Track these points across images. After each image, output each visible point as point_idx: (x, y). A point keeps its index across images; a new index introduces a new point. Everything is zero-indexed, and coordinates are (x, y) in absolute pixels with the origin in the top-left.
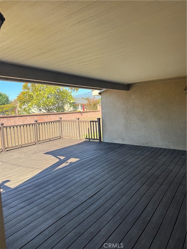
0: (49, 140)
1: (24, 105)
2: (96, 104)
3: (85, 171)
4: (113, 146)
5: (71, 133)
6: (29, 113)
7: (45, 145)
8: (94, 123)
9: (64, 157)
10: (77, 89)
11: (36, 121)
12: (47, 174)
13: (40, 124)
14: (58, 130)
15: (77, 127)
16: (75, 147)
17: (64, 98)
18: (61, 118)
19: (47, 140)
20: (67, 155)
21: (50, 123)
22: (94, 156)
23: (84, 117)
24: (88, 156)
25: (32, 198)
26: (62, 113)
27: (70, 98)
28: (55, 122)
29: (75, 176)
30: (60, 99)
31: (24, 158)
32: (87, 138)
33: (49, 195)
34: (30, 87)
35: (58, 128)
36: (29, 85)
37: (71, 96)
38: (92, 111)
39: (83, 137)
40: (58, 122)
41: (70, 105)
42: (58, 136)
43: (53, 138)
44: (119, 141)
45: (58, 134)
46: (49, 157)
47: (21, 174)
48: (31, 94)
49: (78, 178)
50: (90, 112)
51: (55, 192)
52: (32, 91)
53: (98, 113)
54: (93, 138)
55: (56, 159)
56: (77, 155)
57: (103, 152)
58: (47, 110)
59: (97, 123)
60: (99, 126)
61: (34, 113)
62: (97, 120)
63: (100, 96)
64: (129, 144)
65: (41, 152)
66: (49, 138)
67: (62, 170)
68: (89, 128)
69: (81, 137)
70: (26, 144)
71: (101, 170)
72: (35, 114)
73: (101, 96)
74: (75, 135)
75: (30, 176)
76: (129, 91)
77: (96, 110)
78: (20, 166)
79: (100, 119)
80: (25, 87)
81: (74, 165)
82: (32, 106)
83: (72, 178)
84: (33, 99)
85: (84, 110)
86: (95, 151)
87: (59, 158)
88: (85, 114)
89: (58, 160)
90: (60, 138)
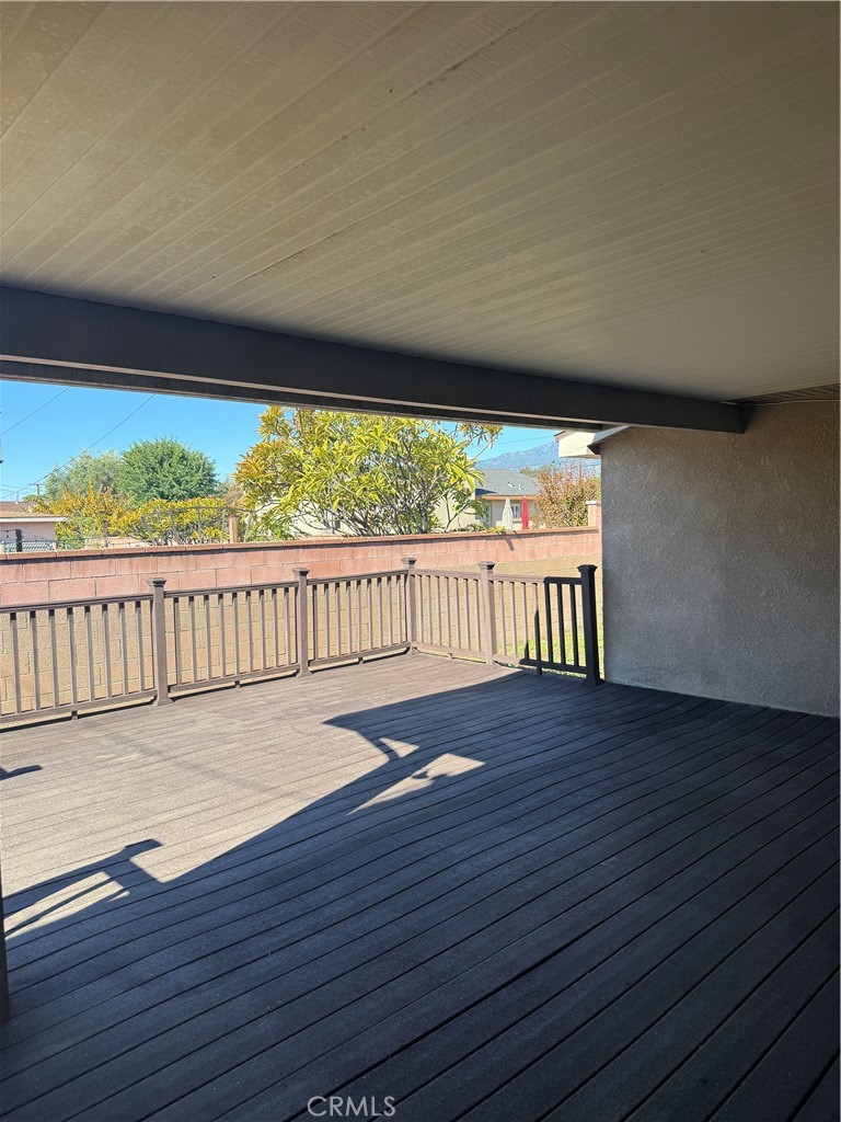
0: (357, 660)
1: (265, 500)
2: (580, 498)
3: (502, 829)
4: (660, 706)
5: (455, 630)
6: (286, 537)
7: (335, 681)
8: (566, 588)
9: (413, 748)
10: (492, 431)
11: (304, 573)
12: (326, 824)
13: (321, 587)
14: (396, 616)
15: (481, 604)
16: (470, 699)
17: (433, 471)
18: (412, 562)
19: (348, 658)
20: (425, 736)
21: (364, 582)
22: (554, 753)
23: (521, 560)
24: (524, 752)
25: (239, 946)
26: (420, 536)
27: (457, 470)
28: (384, 579)
29: (453, 848)
30: (414, 476)
31: (240, 740)
32: (526, 661)
33: (318, 937)
34: (290, 425)
35: (396, 608)
36: (289, 413)
37: (463, 462)
38: (563, 529)
39: (511, 652)
40: (398, 578)
41: (457, 504)
42: (397, 640)
43: (375, 651)
44: (691, 686)
45: (396, 631)
46: (344, 740)
47: (211, 814)
48: (296, 452)
49: (466, 864)
50: (552, 534)
51: (350, 927)
52: (301, 443)
53: (591, 540)
54: (557, 659)
55: (376, 751)
56: (475, 739)
57: (606, 735)
58: (360, 522)
59: (578, 588)
60: (588, 606)
61: (307, 535)
62: (578, 575)
63: (599, 461)
64: (744, 702)
65: (317, 713)
66: (356, 649)
67: (395, 811)
68: (538, 613)
69: (500, 650)
70: (255, 673)
71: (585, 831)
72: (310, 539)
73: (602, 458)
74: (475, 641)
75: (250, 829)
76: (746, 434)
77: (580, 528)
78: (214, 775)
79: (593, 569)
80: (271, 424)
81: (452, 789)
82: (296, 507)
83: (435, 860)
84: (301, 477)
85: (526, 525)
86: (565, 728)
87: (389, 752)
88: (527, 542)
89: (383, 759)
90: (405, 652)
